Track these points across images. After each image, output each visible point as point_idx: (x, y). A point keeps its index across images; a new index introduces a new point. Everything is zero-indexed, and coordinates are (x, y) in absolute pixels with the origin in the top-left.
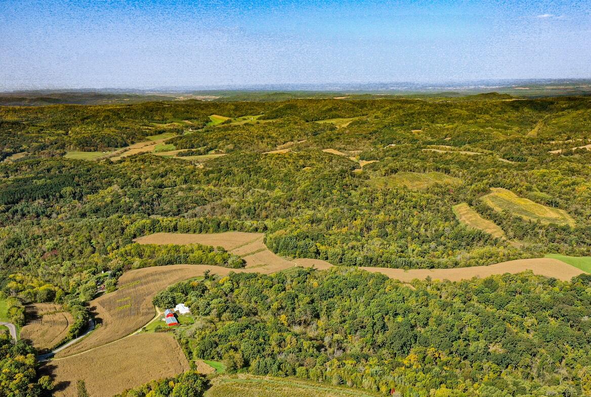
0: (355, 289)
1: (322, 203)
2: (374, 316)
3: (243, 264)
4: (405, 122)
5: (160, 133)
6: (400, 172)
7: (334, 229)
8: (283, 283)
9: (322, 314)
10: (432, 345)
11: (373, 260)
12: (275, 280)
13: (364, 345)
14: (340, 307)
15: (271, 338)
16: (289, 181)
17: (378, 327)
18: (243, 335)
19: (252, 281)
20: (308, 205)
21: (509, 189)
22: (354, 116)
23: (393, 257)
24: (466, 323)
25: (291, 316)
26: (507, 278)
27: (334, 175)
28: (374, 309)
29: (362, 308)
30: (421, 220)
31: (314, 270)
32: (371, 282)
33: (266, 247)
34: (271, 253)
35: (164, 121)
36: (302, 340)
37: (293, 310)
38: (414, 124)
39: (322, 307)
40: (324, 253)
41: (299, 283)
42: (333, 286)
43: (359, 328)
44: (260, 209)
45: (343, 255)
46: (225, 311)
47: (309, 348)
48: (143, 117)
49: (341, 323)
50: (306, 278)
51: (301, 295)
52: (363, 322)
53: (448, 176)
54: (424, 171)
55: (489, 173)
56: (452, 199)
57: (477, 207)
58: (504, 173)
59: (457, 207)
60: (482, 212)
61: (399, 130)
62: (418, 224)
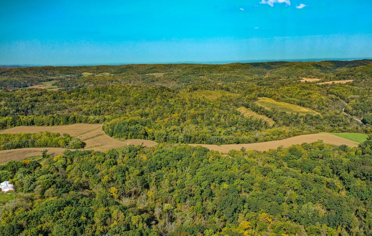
0: (180, 161)
1: (148, 105)
2: (202, 184)
3: (83, 145)
4: (195, 72)
5: (50, 80)
6: (199, 90)
7: (158, 120)
8: (115, 158)
9: (151, 184)
10: (262, 210)
11: (192, 139)
12: (108, 156)
13: (195, 213)
14: (168, 177)
15: (96, 214)
16: (126, 95)
17: (205, 194)
18: (60, 214)
19: (86, 158)
20: (139, 108)
21: (270, 98)
22: (166, 72)
23: (208, 135)
24: (289, 186)
25: (121, 188)
26: (306, 146)
27: (156, 89)
28: (201, 178)
29: (189, 177)
30: (220, 114)
31: (144, 147)
32: (194, 154)
33: (104, 132)
34: (108, 136)
35: (54, 75)
36: (131, 214)
37: (124, 182)
38: (200, 74)
39: (152, 178)
40: (152, 135)
41: (130, 158)
42: (161, 159)
43: (189, 196)
44: (104, 111)
45: (167, 135)
46: (50, 187)
47: (138, 223)
48: (41, 73)
49: (170, 192)
50: (137, 154)
51: (131, 168)
52: (191, 191)
53: (229, 93)
54: (214, 90)
55: (255, 89)
56: (234, 105)
57: (253, 107)
58: (265, 89)
59: (238, 109)
60: (257, 110)
61: (192, 76)
62: (219, 116)
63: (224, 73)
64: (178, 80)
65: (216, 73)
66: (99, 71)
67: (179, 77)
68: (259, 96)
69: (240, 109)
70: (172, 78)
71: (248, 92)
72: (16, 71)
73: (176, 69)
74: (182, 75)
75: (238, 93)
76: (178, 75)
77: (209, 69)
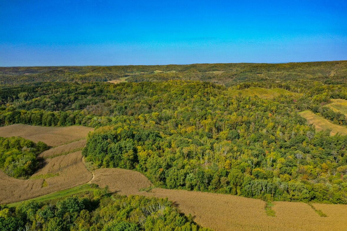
4: (253, 71)
5: (126, 76)
6: (251, 87)
22: (225, 70)
30: (276, 122)
38: (258, 72)
53: (289, 91)
54: (270, 87)
55: (325, 88)
56: (296, 108)
57: (324, 113)
58: (339, 88)
59: (302, 114)
60: (332, 118)
61: (249, 74)
62: (274, 126)
63: (283, 72)
64: (235, 77)
65: (275, 72)
66: (168, 69)
67: (236, 75)
68: (332, 97)
69: (305, 114)
70: (229, 75)
71: (315, 91)
72: (103, 69)
73: (235, 68)
74: (239, 72)
75: (301, 92)
76: (235, 73)
77: (267, 67)
